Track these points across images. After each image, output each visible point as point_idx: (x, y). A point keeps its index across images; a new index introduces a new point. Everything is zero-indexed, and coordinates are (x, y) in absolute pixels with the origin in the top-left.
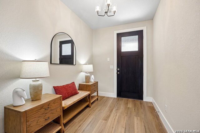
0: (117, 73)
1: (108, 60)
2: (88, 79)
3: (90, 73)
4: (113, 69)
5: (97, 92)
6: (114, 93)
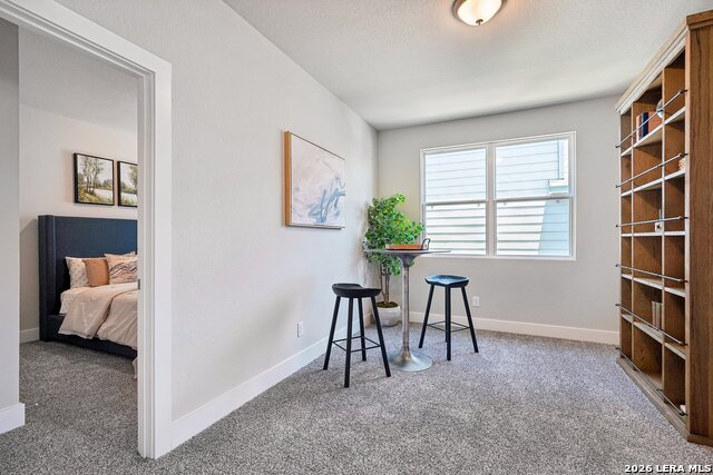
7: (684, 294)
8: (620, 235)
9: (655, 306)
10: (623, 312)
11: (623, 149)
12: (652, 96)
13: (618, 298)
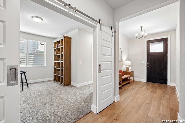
0: (147, 66)
1: (140, 58)
2: (127, 69)
3: (129, 65)
4: (144, 64)
5: (133, 77)
6: (144, 79)
7: (63, 69)
8: (54, 62)
9: (59, 71)
10: (54, 74)
11: (54, 48)
12: (59, 42)
13: (53, 72)
